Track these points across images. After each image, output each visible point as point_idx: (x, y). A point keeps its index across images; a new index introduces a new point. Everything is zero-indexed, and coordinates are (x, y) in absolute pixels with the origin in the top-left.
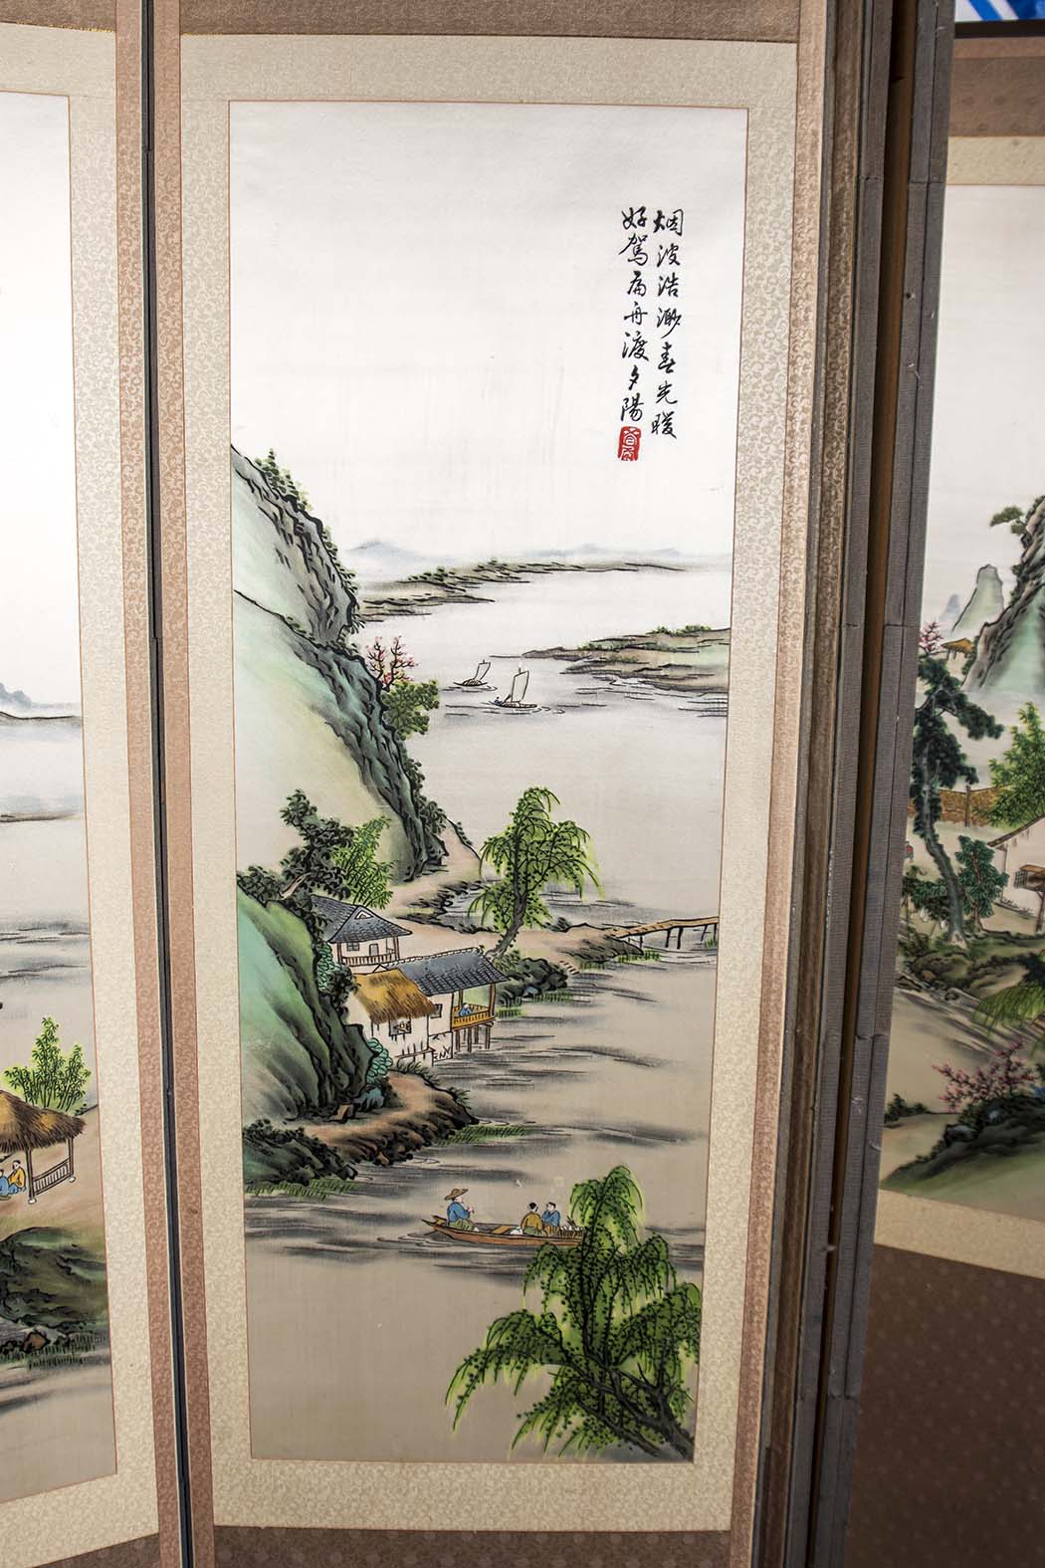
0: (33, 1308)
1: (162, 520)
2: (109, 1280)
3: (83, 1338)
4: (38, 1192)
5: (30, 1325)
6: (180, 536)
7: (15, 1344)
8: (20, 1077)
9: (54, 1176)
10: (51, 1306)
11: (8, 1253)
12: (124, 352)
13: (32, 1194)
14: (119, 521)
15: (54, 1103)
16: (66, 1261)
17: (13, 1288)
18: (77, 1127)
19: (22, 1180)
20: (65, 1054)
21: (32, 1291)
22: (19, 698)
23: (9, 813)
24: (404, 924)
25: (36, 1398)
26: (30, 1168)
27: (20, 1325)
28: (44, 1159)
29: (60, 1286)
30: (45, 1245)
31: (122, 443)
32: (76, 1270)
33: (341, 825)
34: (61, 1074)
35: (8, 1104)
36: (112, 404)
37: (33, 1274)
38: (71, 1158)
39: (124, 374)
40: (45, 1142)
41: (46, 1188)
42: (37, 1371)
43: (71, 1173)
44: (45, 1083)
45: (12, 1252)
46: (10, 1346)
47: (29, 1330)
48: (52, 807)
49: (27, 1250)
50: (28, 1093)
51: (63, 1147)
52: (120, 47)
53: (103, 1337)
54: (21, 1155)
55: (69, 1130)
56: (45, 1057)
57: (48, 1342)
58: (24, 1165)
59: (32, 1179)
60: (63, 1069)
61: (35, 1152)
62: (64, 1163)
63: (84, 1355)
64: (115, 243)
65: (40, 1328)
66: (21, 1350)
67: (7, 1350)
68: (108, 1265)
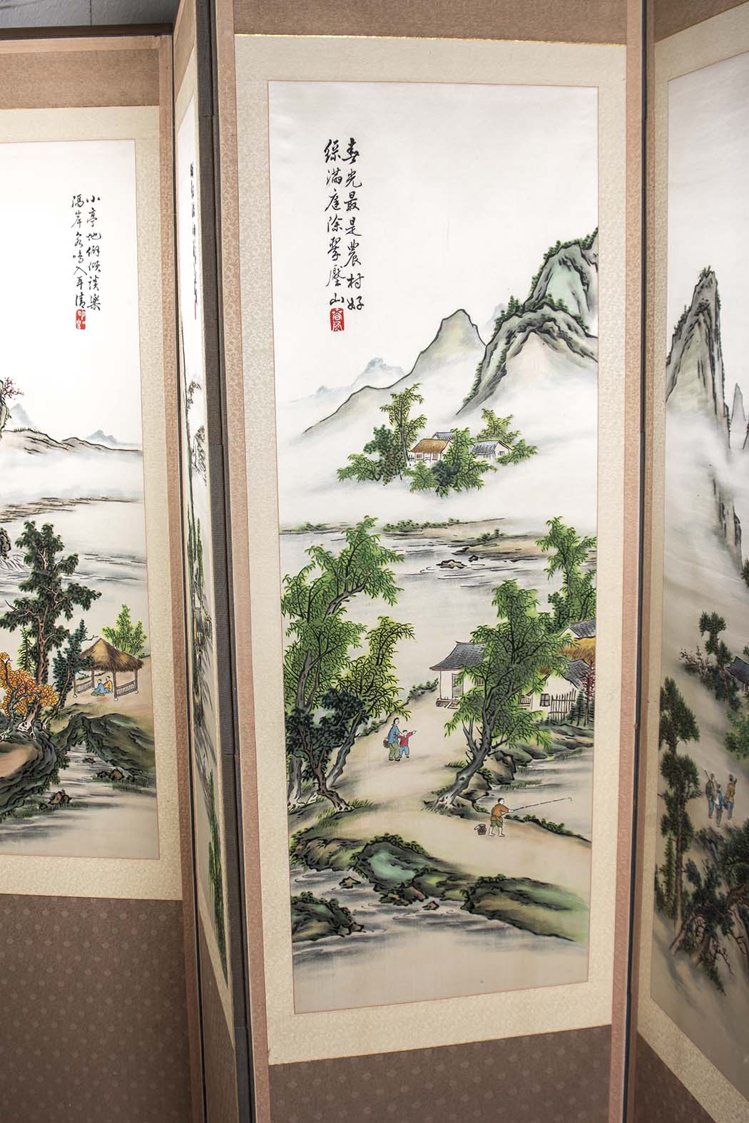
0: (116, 757)
2: (156, 751)
3: (141, 779)
4: (119, 695)
5: (115, 765)
7: (106, 773)
8: (110, 633)
9: (127, 688)
10: (125, 758)
11: (103, 724)
12: (164, 266)
13: (116, 695)
14: (162, 352)
15: (128, 650)
16: (133, 735)
17: (105, 743)
18: (140, 665)
19: (111, 687)
20: (134, 625)
21: (115, 747)
22: (111, 438)
23: (105, 496)
25: (117, 806)
26: (115, 682)
27: (109, 764)
28: (123, 678)
29: (129, 748)
30: (122, 724)
31: (164, 312)
32: (138, 741)
34: (131, 635)
35: (104, 646)
36: (158, 292)
37: (116, 738)
38: (136, 681)
39: (164, 277)
40: (123, 670)
41: (123, 694)
42: (117, 791)
43: (136, 688)
44: (123, 638)
45: (105, 724)
46: (103, 774)
47: (114, 768)
48: (127, 496)
49: (113, 725)
50: (114, 642)
51: (133, 674)
52: (161, 113)
53: (152, 782)
54: (110, 674)
55: (135, 666)
56: (123, 625)
57: (123, 777)
58: (112, 679)
59: (116, 688)
60: (133, 632)
61: (117, 673)
62: (132, 683)
63: (143, 789)
64: (159, 211)
65: (119, 768)
66: (110, 777)
67: (102, 776)
68: (155, 743)
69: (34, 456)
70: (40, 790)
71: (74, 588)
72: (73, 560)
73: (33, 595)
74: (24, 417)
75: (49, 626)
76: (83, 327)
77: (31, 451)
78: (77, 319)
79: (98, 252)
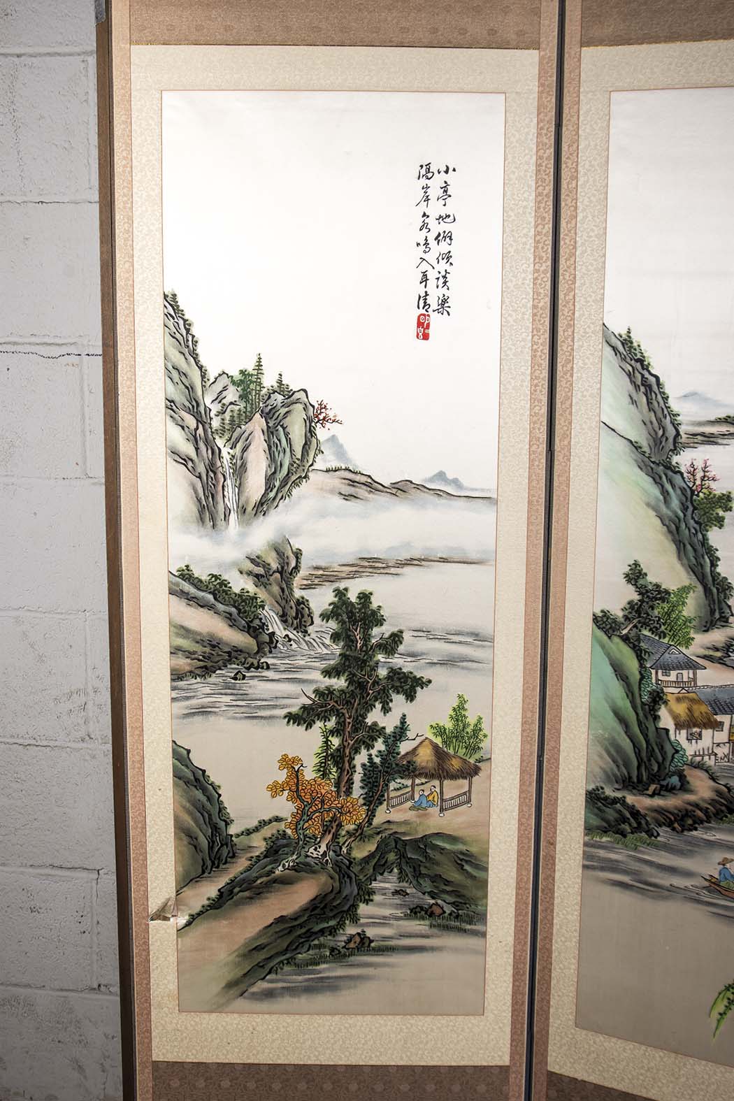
0: (436, 887)
1: (558, 372)
2: (489, 880)
3: (468, 915)
4: (446, 809)
5: (433, 898)
6: (569, 383)
7: (422, 908)
8: (440, 731)
9: (457, 801)
10: (448, 889)
11: (423, 847)
12: (537, 260)
13: (442, 810)
14: (529, 372)
15: (461, 752)
16: (461, 860)
17: (423, 871)
18: (476, 771)
19: (436, 799)
20: (471, 720)
21: (436, 875)
22: (456, 482)
23: (444, 556)
24: (700, 661)
25: (432, 949)
26: (442, 792)
27: (427, 897)
28: (452, 788)
29: (454, 876)
30: (447, 846)
31: (534, 320)
32: (467, 867)
33: (663, 587)
34: (467, 733)
35: (431, 747)
36: (527, 294)
37: (438, 864)
38: (470, 791)
39: (536, 275)
40: (453, 777)
41: (452, 808)
42: (435, 931)
43: (469, 801)
44: (456, 737)
45: (425, 846)
46: (418, 909)
47: (432, 901)
48: (473, 556)
49: (435, 847)
50: (444, 742)
51: (466, 782)
52: (541, 59)
53: (482, 918)
54: (436, 783)
55: (470, 772)
56: (457, 720)
57: (444, 912)
58: (438, 790)
59: (442, 800)
60: (469, 730)
61: (446, 782)
62: (465, 793)
63: (468, 927)
64: (534, 188)
65: (439, 902)
66: (426, 913)
67: (416, 912)
68: (490, 869)
69: (351, 504)
70: (333, 931)
71: (395, 674)
72: (396, 638)
73: (340, 683)
74: (340, 452)
75: (359, 722)
76: (426, 337)
77: (347, 497)
78: (418, 327)
79: (451, 239)
